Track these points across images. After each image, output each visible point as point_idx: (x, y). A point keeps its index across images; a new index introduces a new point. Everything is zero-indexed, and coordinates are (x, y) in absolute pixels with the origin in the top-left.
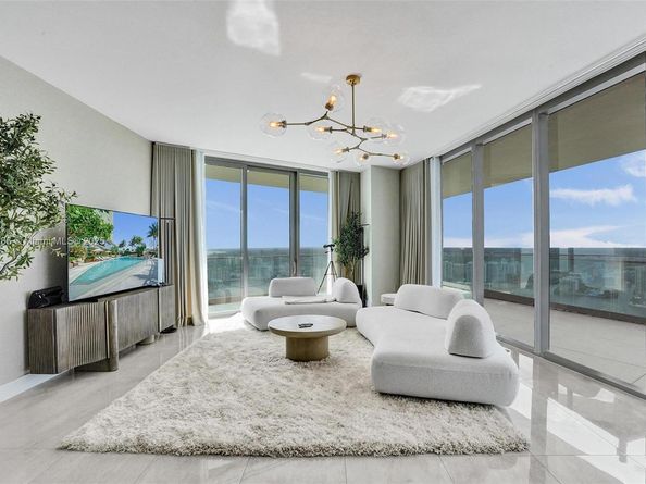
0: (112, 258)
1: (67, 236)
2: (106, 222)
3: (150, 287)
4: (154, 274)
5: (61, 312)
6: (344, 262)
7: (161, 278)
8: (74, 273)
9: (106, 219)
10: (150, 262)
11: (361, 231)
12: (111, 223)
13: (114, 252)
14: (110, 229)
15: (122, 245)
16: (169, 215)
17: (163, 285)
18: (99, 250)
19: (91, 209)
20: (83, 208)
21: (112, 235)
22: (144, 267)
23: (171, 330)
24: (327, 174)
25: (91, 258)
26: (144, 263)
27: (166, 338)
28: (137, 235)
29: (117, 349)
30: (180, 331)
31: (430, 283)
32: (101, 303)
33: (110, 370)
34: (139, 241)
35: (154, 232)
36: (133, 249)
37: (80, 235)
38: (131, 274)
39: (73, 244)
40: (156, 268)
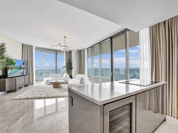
3: (23, 75)
4: (23, 73)
5: (6, 79)
6: (67, 71)
8: (9, 72)
9: (14, 61)
10: (23, 70)
11: (71, 64)
14: (15, 63)
16: (27, 60)
17: (26, 75)
19: (12, 59)
20: (10, 59)
22: (21, 71)
23: (27, 85)
25: (11, 69)
26: (21, 70)
27: (26, 87)
28: (20, 64)
29: (17, 87)
30: (29, 86)
31: (85, 74)
32: (14, 78)
33: (16, 92)
35: (23, 64)
37: (10, 64)
38: (19, 73)
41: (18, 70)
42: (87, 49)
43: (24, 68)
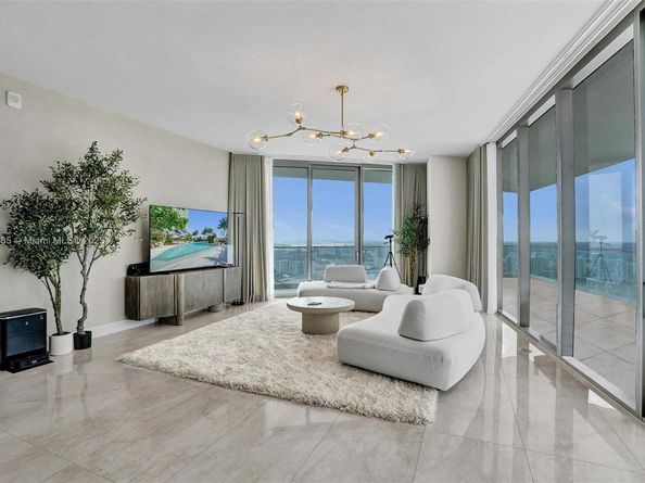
0: (187, 243)
1: (150, 226)
2: (182, 216)
3: (220, 267)
4: (224, 255)
5: (144, 279)
6: (405, 253)
7: (230, 261)
9: (182, 215)
10: (220, 248)
11: (425, 222)
12: (187, 217)
13: (188, 239)
14: (185, 221)
15: (195, 234)
18: (176, 236)
19: (171, 208)
20: (164, 207)
21: (187, 226)
22: (215, 252)
24: (391, 167)
25: (169, 241)
26: (215, 248)
28: (209, 227)
29: (183, 310)
32: (172, 275)
33: (177, 325)
34: (210, 231)
35: (224, 224)
36: (206, 237)
37: (161, 225)
38: (202, 256)
39: (155, 232)
40: (226, 252)
41: (200, 247)
42: (497, 143)
43: (224, 242)
